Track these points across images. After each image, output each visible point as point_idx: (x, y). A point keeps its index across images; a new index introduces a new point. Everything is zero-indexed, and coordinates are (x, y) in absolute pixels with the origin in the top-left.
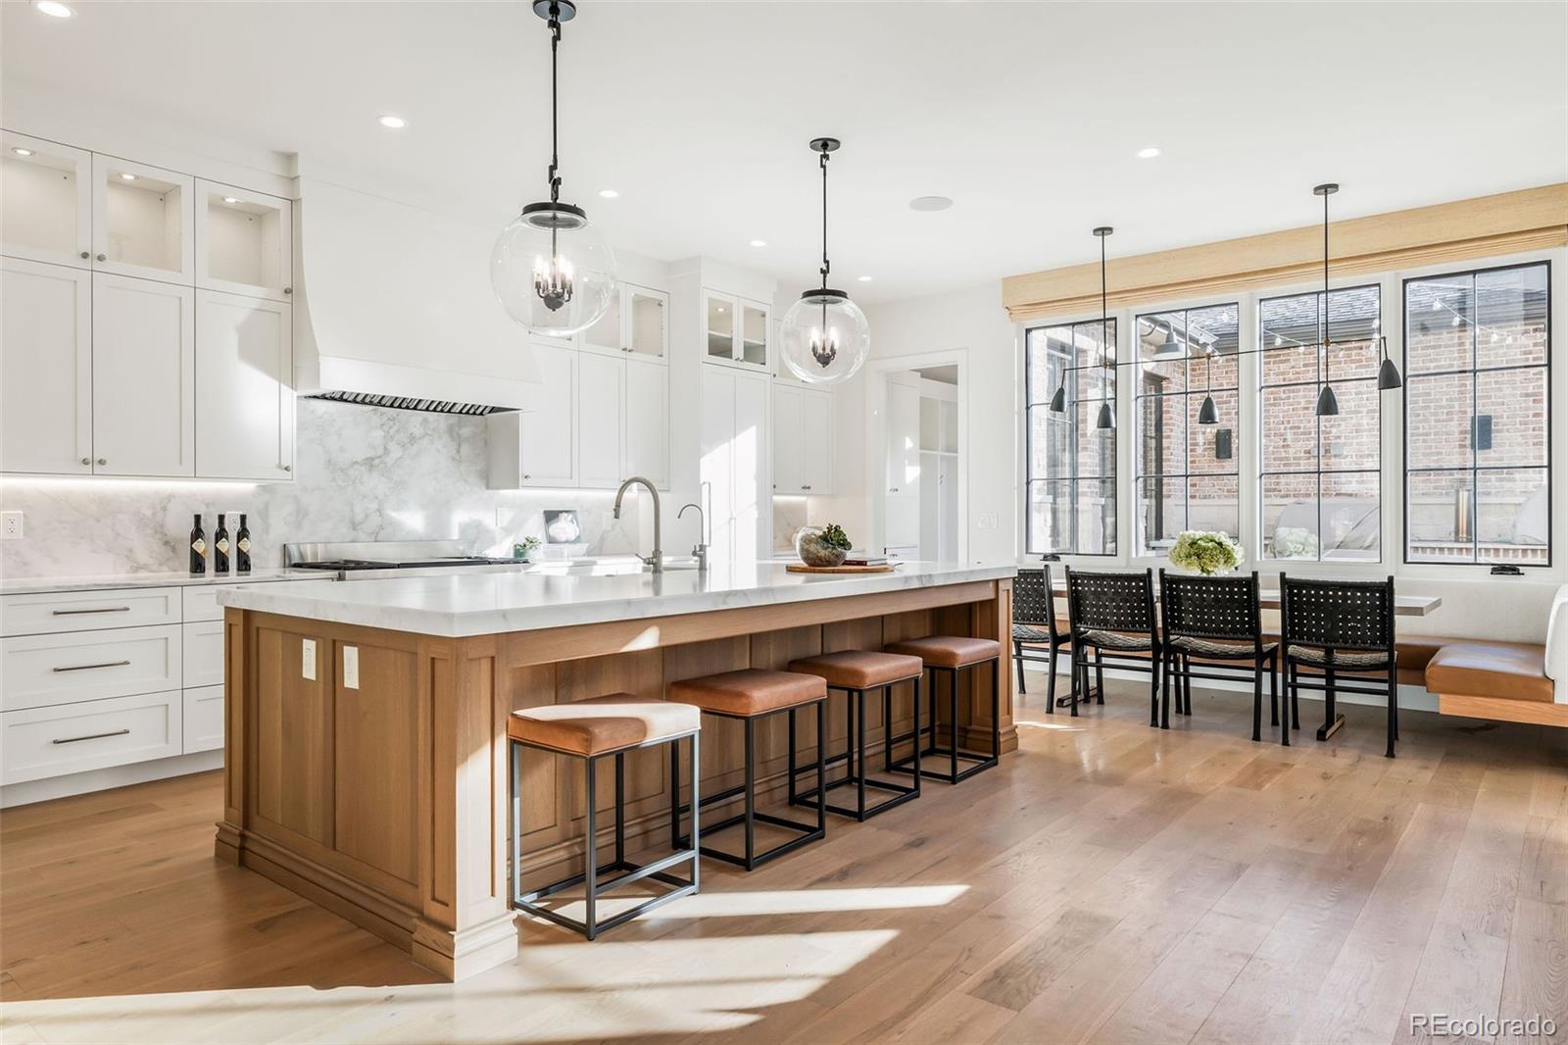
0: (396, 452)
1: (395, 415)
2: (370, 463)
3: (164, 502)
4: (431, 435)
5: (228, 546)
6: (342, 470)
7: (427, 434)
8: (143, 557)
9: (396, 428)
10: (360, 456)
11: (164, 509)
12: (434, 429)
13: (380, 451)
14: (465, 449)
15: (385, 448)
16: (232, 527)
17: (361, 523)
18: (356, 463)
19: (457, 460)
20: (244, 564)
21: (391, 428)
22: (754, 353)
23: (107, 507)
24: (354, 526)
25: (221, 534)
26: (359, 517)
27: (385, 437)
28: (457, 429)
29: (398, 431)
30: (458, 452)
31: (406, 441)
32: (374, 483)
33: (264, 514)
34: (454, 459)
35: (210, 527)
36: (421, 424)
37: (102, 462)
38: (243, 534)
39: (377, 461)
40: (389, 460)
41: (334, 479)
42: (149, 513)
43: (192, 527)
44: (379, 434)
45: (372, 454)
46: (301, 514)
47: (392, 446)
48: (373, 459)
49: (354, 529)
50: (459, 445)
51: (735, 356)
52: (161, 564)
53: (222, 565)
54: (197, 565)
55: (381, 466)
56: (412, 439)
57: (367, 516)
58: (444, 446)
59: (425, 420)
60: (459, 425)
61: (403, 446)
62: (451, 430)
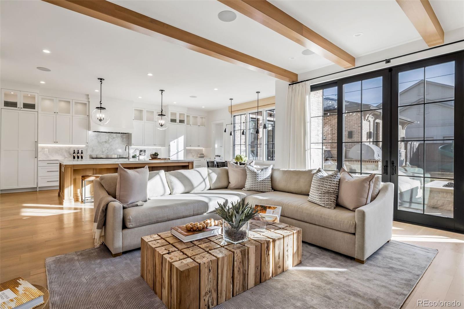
0: (111, 140)
2: (106, 142)
3: (70, 148)
5: (79, 155)
6: (101, 143)
7: (117, 137)
8: (67, 156)
9: (111, 135)
10: (104, 141)
11: (70, 149)
13: (108, 140)
14: (124, 139)
16: (80, 152)
17: (104, 151)
18: (103, 142)
19: (123, 141)
20: (82, 157)
22: (181, 121)
23: (61, 149)
24: (103, 152)
25: (78, 153)
26: (104, 150)
30: (123, 140)
32: (107, 145)
33: (87, 150)
34: (122, 141)
35: (76, 152)
37: (57, 142)
38: (82, 153)
40: (109, 141)
41: (99, 144)
42: (67, 150)
43: (73, 152)
44: (108, 137)
45: (106, 140)
46: (93, 150)
47: (110, 139)
51: (177, 122)
52: (69, 157)
53: (78, 157)
54: (74, 158)
56: (114, 138)
58: (120, 139)
59: (116, 135)
60: (123, 135)
61: (112, 139)
62: (121, 136)
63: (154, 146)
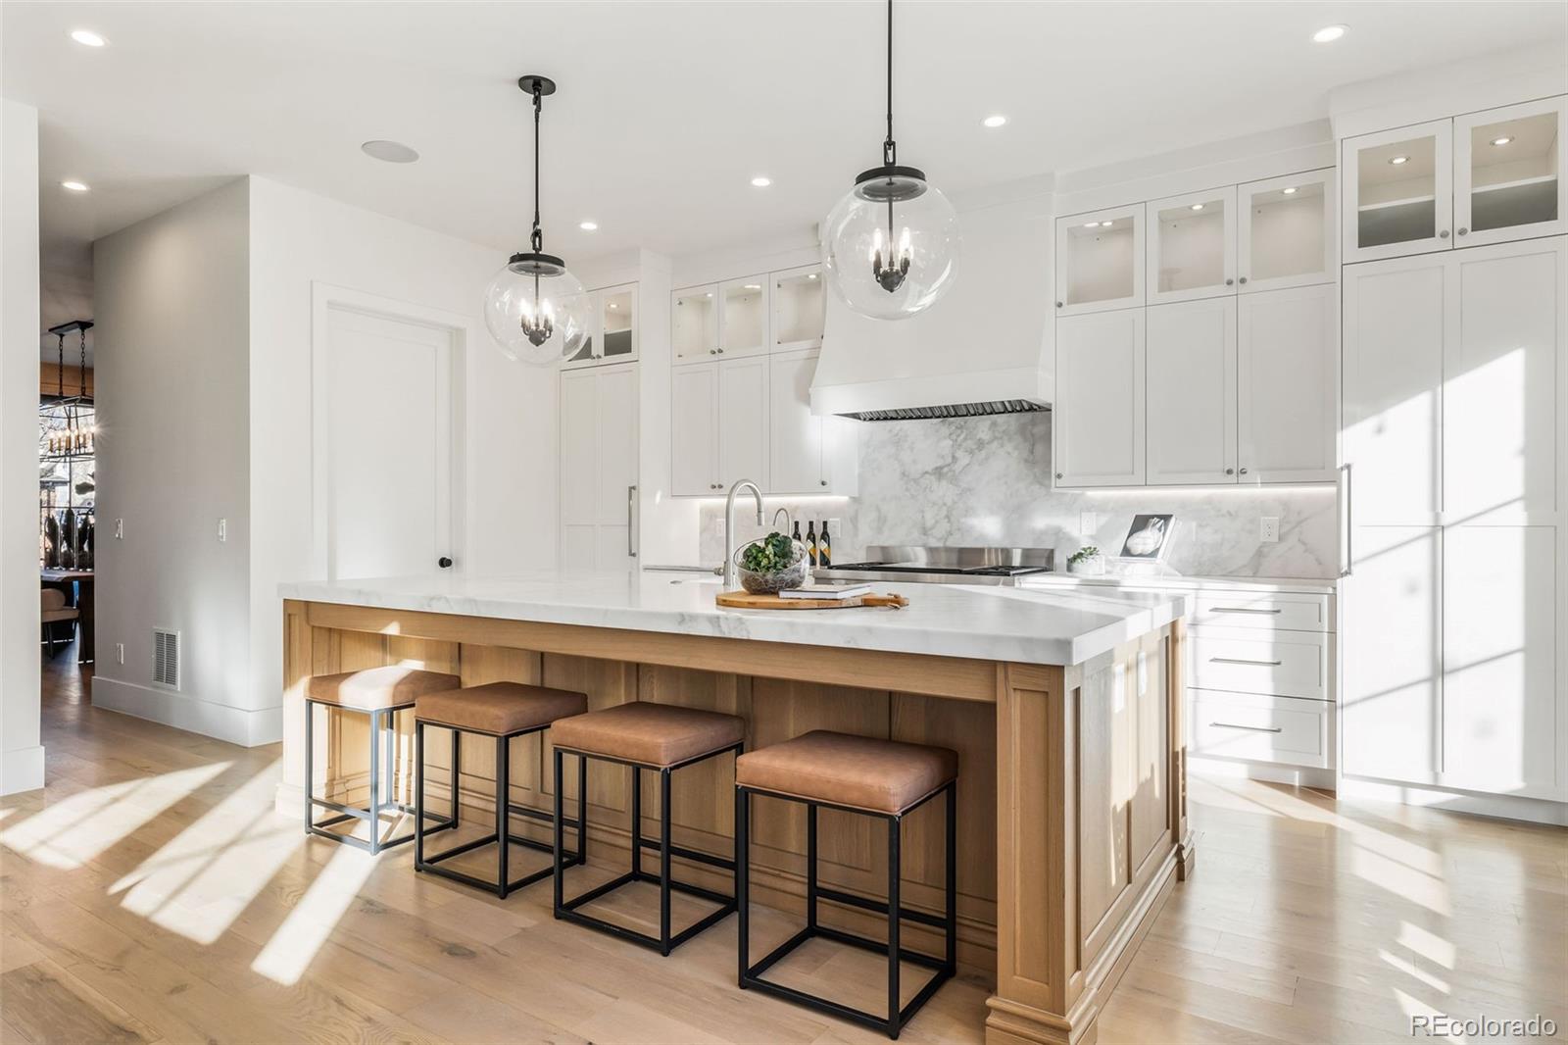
0: (964, 459)
1: (962, 423)
2: (938, 472)
4: (1001, 438)
6: (915, 481)
7: (995, 438)
9: (962, 437)
10: (929, 469)
12: (1004, 432)
13: (949, 460)
14: (1041, 449)
15: (953, 457)
16: (818, 531)
17: (932, 529)
18: (927, 473)
21: (959, 436)
24: (925, 531)
25: (811, 536)
26: (929, 523)
27: (953, 446)
28: (1030, 427)
29: (965, 439)
30: (1032, 452)
31: (974, 447)
32: (943, 491)
33: (854, 521)
34: (1026, 461)
35: (804, 531)
36: (990, 429)
37: (722, 486)
38: (825, 536)
39: (945, 470)
40: (958, 467)
41: (907, 490)
44: (950, 443)
45: (941, 463)
46: (882, 520)
47: (959, 454)
48: (941, 468)
49: (925, 534)
50: (1033, 445)
55: (950, 474)
56: (981, 444)
57: (937, 522)
58: (1016, 448)
59: (994, 424)
60: (1033, 423)
61: (971, 452)
62: (1022, 430)
63: (1232, 478)
